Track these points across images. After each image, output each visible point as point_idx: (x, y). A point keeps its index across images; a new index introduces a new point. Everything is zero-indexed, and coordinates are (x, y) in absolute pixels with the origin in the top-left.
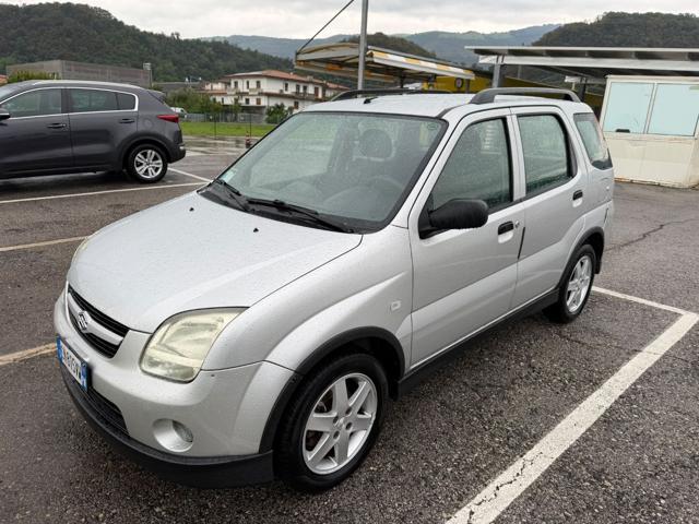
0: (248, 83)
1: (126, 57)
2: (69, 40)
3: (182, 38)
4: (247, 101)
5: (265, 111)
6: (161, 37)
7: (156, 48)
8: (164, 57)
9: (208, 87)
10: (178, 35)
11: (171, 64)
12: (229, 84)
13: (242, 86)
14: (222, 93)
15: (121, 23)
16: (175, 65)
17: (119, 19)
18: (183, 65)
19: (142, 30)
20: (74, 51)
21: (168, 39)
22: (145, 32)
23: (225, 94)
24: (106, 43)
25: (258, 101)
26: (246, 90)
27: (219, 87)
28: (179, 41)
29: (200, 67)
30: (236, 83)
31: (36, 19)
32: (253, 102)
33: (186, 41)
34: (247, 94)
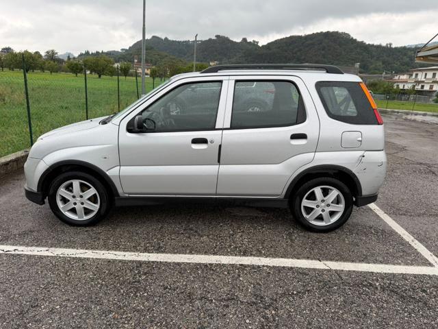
0: (426, 74)
1: (353, 60)
2: (323, 52)
3: (393, 46)
4: (423, 87)
5: (435, 94)
6: (379, 47)
7: (374, 53)
8: (378, 59)
9: (396, 78)
10: (390, 44)
11: (381, 63)
12: (412, 75)
13: (421, 77)
14: (404, 81)
15: (356, 40)
16: (383, 63)
17: (354, 38)
18: (389, 64)
19: (367, 43)
20: (324, 58)
21: (384, 47)
22: (369, 44)
23: (406, 82)
24: (343, 52)
25: (431, 87)
26: (423, 79)
27: (404, 77)
28: (391, 48)
29: (401, 64)
30: (417, 75)
31: (309, 42)
32: (427, 88)
33: (396, 48)
34: (423, 82)
